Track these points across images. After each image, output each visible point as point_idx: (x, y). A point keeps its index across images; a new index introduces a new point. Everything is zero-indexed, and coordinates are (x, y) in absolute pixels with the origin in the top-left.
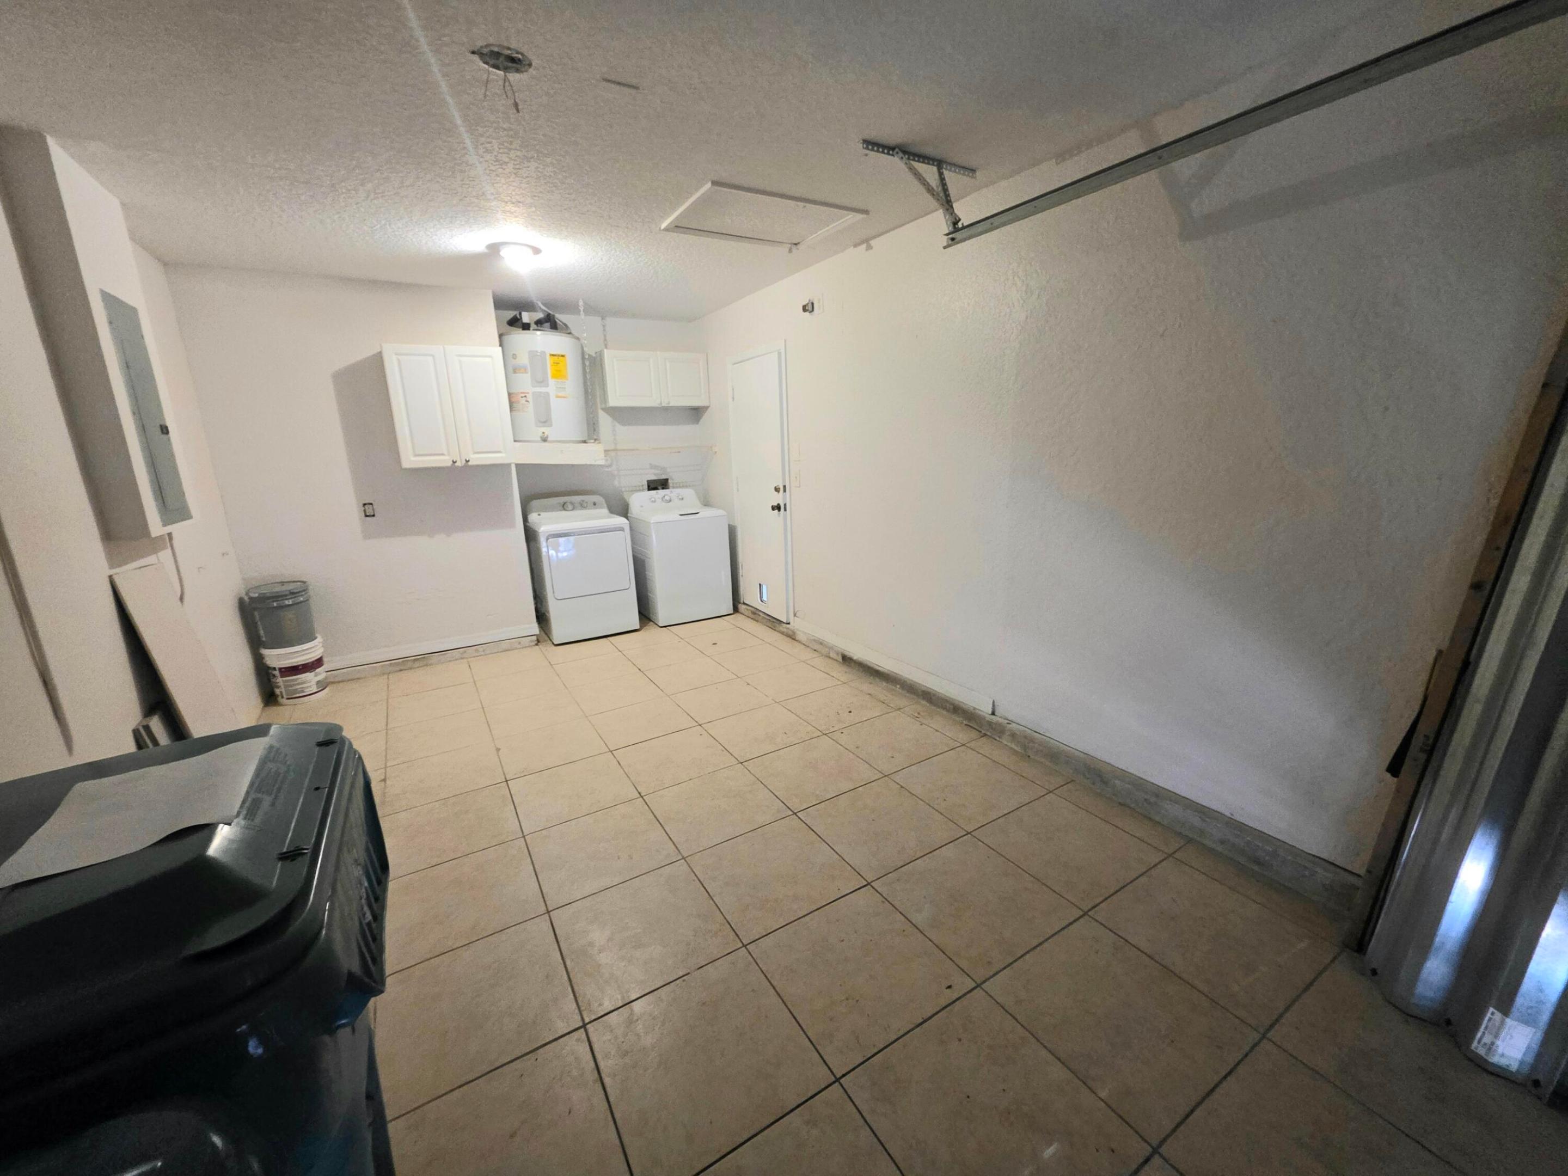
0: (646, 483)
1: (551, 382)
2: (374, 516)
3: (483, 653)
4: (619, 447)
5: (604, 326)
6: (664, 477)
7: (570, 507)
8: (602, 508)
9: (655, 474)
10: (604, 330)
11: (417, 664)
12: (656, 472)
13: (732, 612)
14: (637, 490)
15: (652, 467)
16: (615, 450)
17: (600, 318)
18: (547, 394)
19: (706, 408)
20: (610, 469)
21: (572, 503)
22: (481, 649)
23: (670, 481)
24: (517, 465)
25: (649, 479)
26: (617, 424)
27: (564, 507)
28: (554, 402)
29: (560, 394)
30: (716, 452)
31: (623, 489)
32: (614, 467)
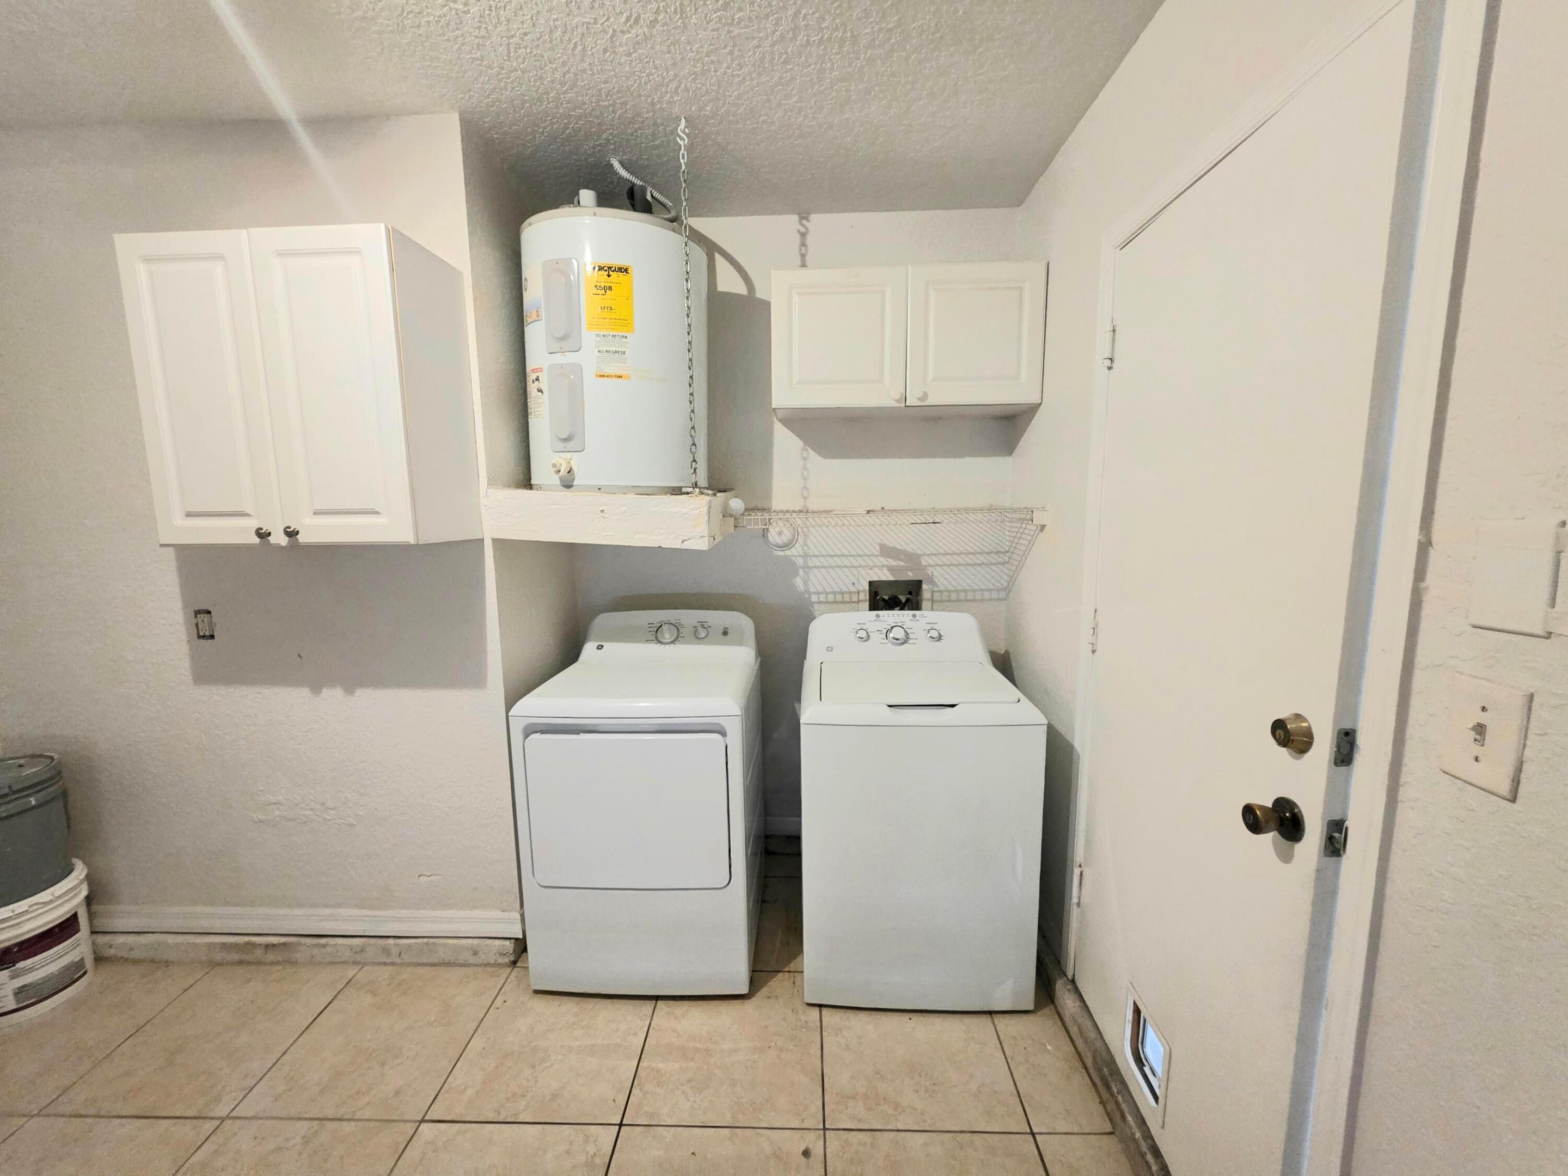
0: (867, 588)
1: (589, 338)
2: (212, 637)
3: (398, 960)
4: (812, 506)
5: (803, 235)
6: (910, 576)
7: (667, 635)
8: (740, 643)
9: (891, 569)
10: (803, 244)
11: (271, 957)
12: (893, 563)
13: (1031, 1007)
14: (841, 602)
15: (886, 551)
16: (804, 511)
17: (796, 217)
18: (577, 369)
19: (1032, 410)
20: (788, 553)
21: (677, 627)
22: (395, 951)
23: (924, 586)
24: (496, 542)
25: (875, 579)
26: (812, 454)
27: (655, 635)
28: (592, 387)
29: (608, 370)
30: (1043, 527)
31: (814, 598)
32: (796, 551)
